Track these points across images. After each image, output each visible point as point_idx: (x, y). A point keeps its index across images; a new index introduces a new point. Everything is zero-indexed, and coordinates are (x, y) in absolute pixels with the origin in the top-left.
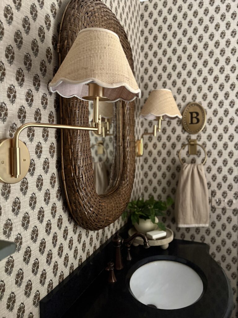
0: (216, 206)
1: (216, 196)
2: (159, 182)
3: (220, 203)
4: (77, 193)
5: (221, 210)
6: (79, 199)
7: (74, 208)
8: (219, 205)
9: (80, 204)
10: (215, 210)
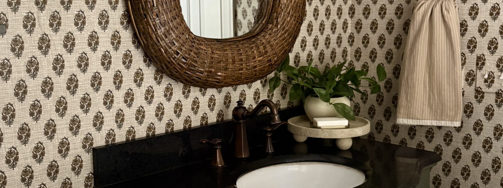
0: (484, 89)
1: (484, 68)
2: (381, 41)
3: (492, 82)
4: (146, 20)
5: (494, 97)
6: (148, 29)
7: (145, 42)
8: (489, 86)
9: (151, 36)
10: (483, 97)
